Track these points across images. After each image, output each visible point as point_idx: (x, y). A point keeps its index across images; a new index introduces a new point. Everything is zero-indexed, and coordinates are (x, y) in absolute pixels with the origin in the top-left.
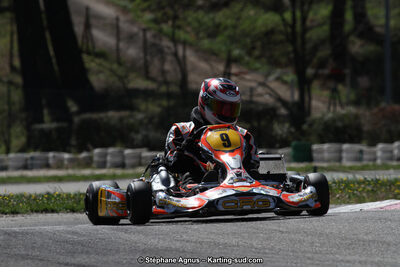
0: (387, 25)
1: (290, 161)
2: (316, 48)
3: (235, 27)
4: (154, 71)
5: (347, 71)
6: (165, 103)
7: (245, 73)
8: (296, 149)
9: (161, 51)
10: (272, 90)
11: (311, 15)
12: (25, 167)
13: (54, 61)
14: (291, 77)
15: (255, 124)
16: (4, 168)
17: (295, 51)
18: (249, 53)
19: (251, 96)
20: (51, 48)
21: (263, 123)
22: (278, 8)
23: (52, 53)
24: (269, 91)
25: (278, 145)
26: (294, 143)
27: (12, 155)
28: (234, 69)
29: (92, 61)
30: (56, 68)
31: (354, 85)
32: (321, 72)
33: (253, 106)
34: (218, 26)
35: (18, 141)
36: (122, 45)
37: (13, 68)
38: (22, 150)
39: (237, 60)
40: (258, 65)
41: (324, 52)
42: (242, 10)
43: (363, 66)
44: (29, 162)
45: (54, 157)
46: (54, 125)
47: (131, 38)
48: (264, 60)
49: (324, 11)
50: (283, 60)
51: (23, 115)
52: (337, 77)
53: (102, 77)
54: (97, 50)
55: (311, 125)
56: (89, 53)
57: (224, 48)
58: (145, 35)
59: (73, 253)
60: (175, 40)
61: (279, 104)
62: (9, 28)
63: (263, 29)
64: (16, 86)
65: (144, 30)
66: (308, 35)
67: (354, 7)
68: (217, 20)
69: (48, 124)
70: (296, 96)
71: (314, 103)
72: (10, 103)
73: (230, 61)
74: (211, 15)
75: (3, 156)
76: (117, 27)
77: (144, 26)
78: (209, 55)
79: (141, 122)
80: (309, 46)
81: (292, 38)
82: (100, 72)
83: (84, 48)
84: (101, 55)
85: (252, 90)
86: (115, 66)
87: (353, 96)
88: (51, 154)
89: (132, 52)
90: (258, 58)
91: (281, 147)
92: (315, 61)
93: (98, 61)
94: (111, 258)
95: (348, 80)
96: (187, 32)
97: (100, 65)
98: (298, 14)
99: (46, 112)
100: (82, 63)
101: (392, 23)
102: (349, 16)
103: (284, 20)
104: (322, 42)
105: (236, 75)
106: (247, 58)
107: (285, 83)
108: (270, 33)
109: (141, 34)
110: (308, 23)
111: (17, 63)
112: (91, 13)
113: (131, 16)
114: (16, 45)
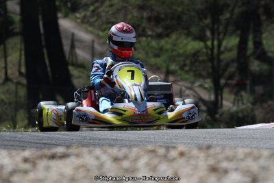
2: (227, 65)
5: (248, 82)
7: (179, 81)
10: (195, 92)
11: (224, 43)
13: (49, 69)
14: (208, 83)
17: (213, 67)
18: (182, 68)
20: (47, 61)
22: (201, 38)
23: (48, 64)
24: (193, 93)
28: (171, 78)
29: (75, 69)
30: (50, 74)
31: (252, 92)
32: (229, 82)
34: (161, 49)
37: (21, 74)
39: (173, 73)
40: (187, 76)
41: (233, 68)
42: (177, 39)
43: (258, 79)
47: (102, 55)
48: (192, 73)
49: (232, 41)
50: (204, 73)
52: (240, 86)
53: (81, 81)
54: (79, 62)
55: (221, 115)
56: (73, 65)
57: (164, 65)
62: (19, 46)
63: (192, 52)
64: (23, 85)
66: (222, 57)
67: (254, 38)
68: (161, 44)
70: (213, 98)
71: (225, 103)
74: (157, 41)
76: (93, 48)
80: (223, 64)
81: (211, 59)
82: (79, 77)
83: (70, 61)
84: (82, 66)
87: (251, 99)
90: (187, 72)
92: (227, 74)
93: (80, 69)
95: (248, 87)
97: (80, 72)
98: (216, 43)
100: (68, 70)
102: (250, 44)
103: (206, 47)
104: (233, 61)
106: (180, 72)
107: (205, 88)
108: (196, 54)
110: (222, 49)
111: (23, 70)
112: (75, 38)
113: (102, 40)
114: (23, 58)
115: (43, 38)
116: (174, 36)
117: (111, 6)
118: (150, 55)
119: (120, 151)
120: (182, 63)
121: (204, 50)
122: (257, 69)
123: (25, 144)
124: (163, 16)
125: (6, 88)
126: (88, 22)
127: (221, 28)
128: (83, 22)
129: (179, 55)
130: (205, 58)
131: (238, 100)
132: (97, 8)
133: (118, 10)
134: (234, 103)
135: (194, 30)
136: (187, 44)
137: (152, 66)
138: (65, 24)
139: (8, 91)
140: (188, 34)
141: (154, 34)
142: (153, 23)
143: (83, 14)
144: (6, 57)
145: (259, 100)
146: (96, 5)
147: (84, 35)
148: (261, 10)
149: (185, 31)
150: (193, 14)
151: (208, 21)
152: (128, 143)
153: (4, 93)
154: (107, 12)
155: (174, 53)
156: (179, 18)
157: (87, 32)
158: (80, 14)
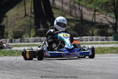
1: (112, 41)
4: (73, 14)
6: (76, 23)
7: (100, 14)
8: (114, 37)
9: (75, 8)
10: (108, 19)
12: (35, 42)
13: (44, 10)
15: (102, 29)
16: (29, 42)
17: (115, 8)
18: (101, 8)
19: (101, 21)
20: (43, 6)
21: (105, 29)
23: (43, 8)
24: (106, 19)
25: (109, 36)
26: (114, 35)
27: (31, 38)
28: (97, 13)
29: (55, 10)
30: (44, 12)
33: (102, 24)
35: (33, 34)
36: (64, 6)
37: (32, 12)
38: (34, 36)
40: (103, 12)
44: (36, 40)
45: (43, 39)
46: (43, 29)
47: (66, 4)
51: (34, 26)
54: (56, 7)
56: (54, 8)
57: (94, 7)
58: (70, 3)
59: (47, 68)
60: (79, 4)
61: (109, 24)
63: (105, 1)
64: (33, 17)
65: (70, 1)
69: (42, 29)
70: (115, 21)
72: (31, 23)
73: (95, 11)
75: (28, 38)
78: (89, 9)
79: (69, 29)
82: (57, 14)
83: (53, 7)
84: (57, 9)
85: (101, 19)
86: (62, 12)
88: (42, 38)
89: (67, 8)
90: (103, 10)
91: (110, 36)
94: (58, 69)
96: (83, 2)
97: (57, 12)
99: (41, 25)
100: (52, 11)
105: (97, 15)
106: (100, 10)
107: (111, 17)
109: (69, 2)
111: (33, 11)
114: (33, 6)
118: (87, 3)
120: (101, 6)
121: (111, 1)
125: (25, 19)
129: (100, 3)
137: (88, 8)
139: (26, 20)
144: (25, 5)
153: (25, 21)
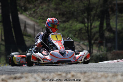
0: (116, 28)
2: (95, 34)
3: (70, 28)
5: (104, 42)
11: (93, 24)
13: (15, 37)
14: (86, 43)
18: (74, 36)
22: (83, 22)
23: (14, 35)
30: (15, 39)
31: (106, 46)
32: (96, 42)
34: (65, 28)
36: (36, 33)
37: (2, 40)
40: (77, 40)
41: (97, 36)
42: (72, 23)
43: (109, 40)
47: (38, 31)
48: (79, 38)
49: (97, 24)
50: (84, 38)
52: (101, 44)
53: (29, 42)
54: (28, 34)
56: (25, 35)
62: (1, 27)
63: (79, 28)
64: (3, 45)
66: (92, 31)
67: (106, 22)
68: (65, 26)
70: (88, 49)
71: (94, 51)
74: (63, 24)
76: (34, 28)
77: (42, 27)
80: (92, 34)
81: (87, 31)
82: (28, 41)
83: (24, 34)
84: (29, 36)
86: (33, 39)
87: (106, 49)
90: (77, 38)
92: (94, 38)
93: (29, 37)
95: (104, 44)
98: (89, 24)
100: (23, 38)
101: (118, 27)
102: (105, 25)
103: (85, 26)
104: (97, 32)
106: (74, 38)
107: (85, 45)
108: (80, 30)
109: (41, 29)
110: (92, 27)
111: (3, 38)
112: (26, 23)
113: (38, 24)
114: (3, 32)
115: (12, 23)
116: (70, 22)
117: (42, 8)
118: (60, 30)
119: (45, 75)
120: (74, 34)
121: (84, 28)
122: (108, 35)
123: (4, 72)
124: (65, 13)
126: (32, 16)
127: (92, 18)
128: (29, 16)
129: (73, 30)
130: (85, 31)
131: (100, 50)
132: (36, 10)
133: (45, 10)
134: (98, 51)
135: (80, 19)
136: (76, 25)
138: (22, 17)
140: (77, 21)
141: (62, 21)
142: (61, 16)
143: (30, 13)
145: (109, 50)
146: (36, 8)
147: (30, 22)
148: (109, 10)
149: (76, 19)
150: (79, 11)
151: (86, 15)
152: (50, 71)
154: (41, 11)
155: (71, 29)
156: (73, 14)
157: (32, 20)
158: (28, 12)
